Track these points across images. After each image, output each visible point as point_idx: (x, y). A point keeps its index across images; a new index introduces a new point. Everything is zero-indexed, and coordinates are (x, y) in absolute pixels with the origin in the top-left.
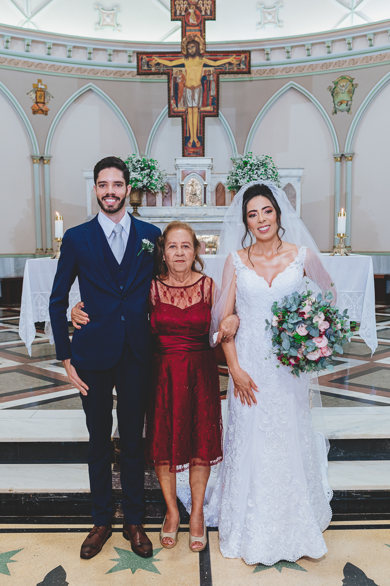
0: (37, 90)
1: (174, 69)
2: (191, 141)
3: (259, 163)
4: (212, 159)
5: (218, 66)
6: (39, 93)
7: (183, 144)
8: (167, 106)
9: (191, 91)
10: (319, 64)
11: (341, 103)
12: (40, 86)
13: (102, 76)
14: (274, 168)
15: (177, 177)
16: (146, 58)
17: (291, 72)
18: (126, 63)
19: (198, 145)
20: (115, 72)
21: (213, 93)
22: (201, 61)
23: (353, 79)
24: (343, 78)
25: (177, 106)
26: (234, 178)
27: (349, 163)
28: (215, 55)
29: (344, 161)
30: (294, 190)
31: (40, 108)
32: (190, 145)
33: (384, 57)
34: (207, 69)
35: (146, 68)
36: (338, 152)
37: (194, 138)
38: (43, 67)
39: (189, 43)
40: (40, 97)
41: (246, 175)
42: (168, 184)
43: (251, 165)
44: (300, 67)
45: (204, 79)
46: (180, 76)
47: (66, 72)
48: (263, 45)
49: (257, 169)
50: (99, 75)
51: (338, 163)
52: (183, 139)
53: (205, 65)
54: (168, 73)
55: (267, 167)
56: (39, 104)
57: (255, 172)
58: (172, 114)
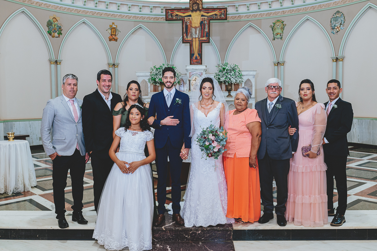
0: (112, 28)
1: (185, 17)
2: (195, 56)
3: (231, 69)
4: (206, 66)
5: (209, 16)
6: (113, 30)
7: (190, 58)
8: (182, 36)
9: (194, 29)
10: (265, 13)
11: (277, 34)
12: (113, 26)
13: (147, 20)
14: (240, 71)
15: (187, 75)
16: (171, 12)
17: (250, 18)
18: (160, 13)
19: (199, 58)
20: (154, 18)
21: (206, 30)
22: (200, 13)
23: (284, 21)
24: (278, 21)
25: (187, 37)
26: (217, 77)
27: (282, 67)
28: (208, 10)
29: (279, 65)
30: (251, 83)
31: (113, 38)
32: (194, 58)
33: (300, 10)
34: (204, 17)
35: (170, 17)
36: (276, 61)
37: (196, 54)
38: (115, 16)
39: (193, 4)
40: (113, 32)
41: (224, 75)
42: (182, 79)
43: (227, 70)
44: (254, 15)
45: (201, 23)
46: (189, 21)
47: (127, 19)
48: (234, 3)
49: (230, 72)
50: (145, 19)
51: (276, 67)
52: (190, 55)
53: (202, 16)
54: (182, 19)
55: (235, 71)
56: (113, 36)
57: (229, 74)
58: (184, 41)
